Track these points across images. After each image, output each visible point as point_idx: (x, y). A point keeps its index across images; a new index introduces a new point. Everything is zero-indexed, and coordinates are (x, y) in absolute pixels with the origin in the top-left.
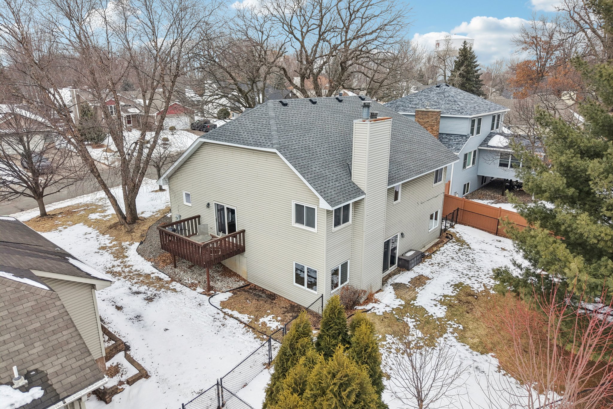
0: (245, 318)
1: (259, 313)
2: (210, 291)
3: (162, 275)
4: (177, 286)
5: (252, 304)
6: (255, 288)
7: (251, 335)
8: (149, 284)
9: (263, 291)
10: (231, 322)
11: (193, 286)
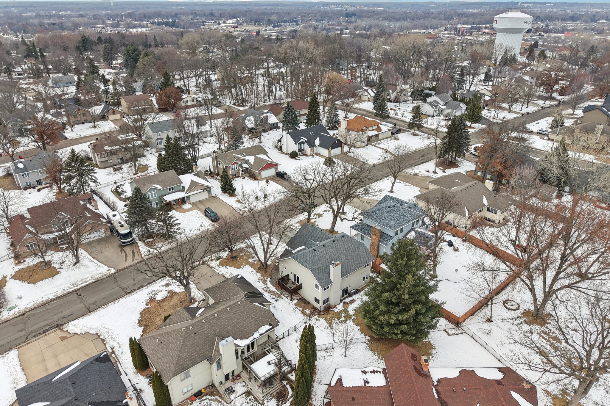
0: (301, 309)
1: (304, 308)
2: (292, 299)
3: (278, 292)
4: (282, 296)
5: (303, 305)
6: (304, 299)
7: (302, 314)
8: (275, 295)
9: (306, 300)
10: (297, 310)
11: (287, 297)
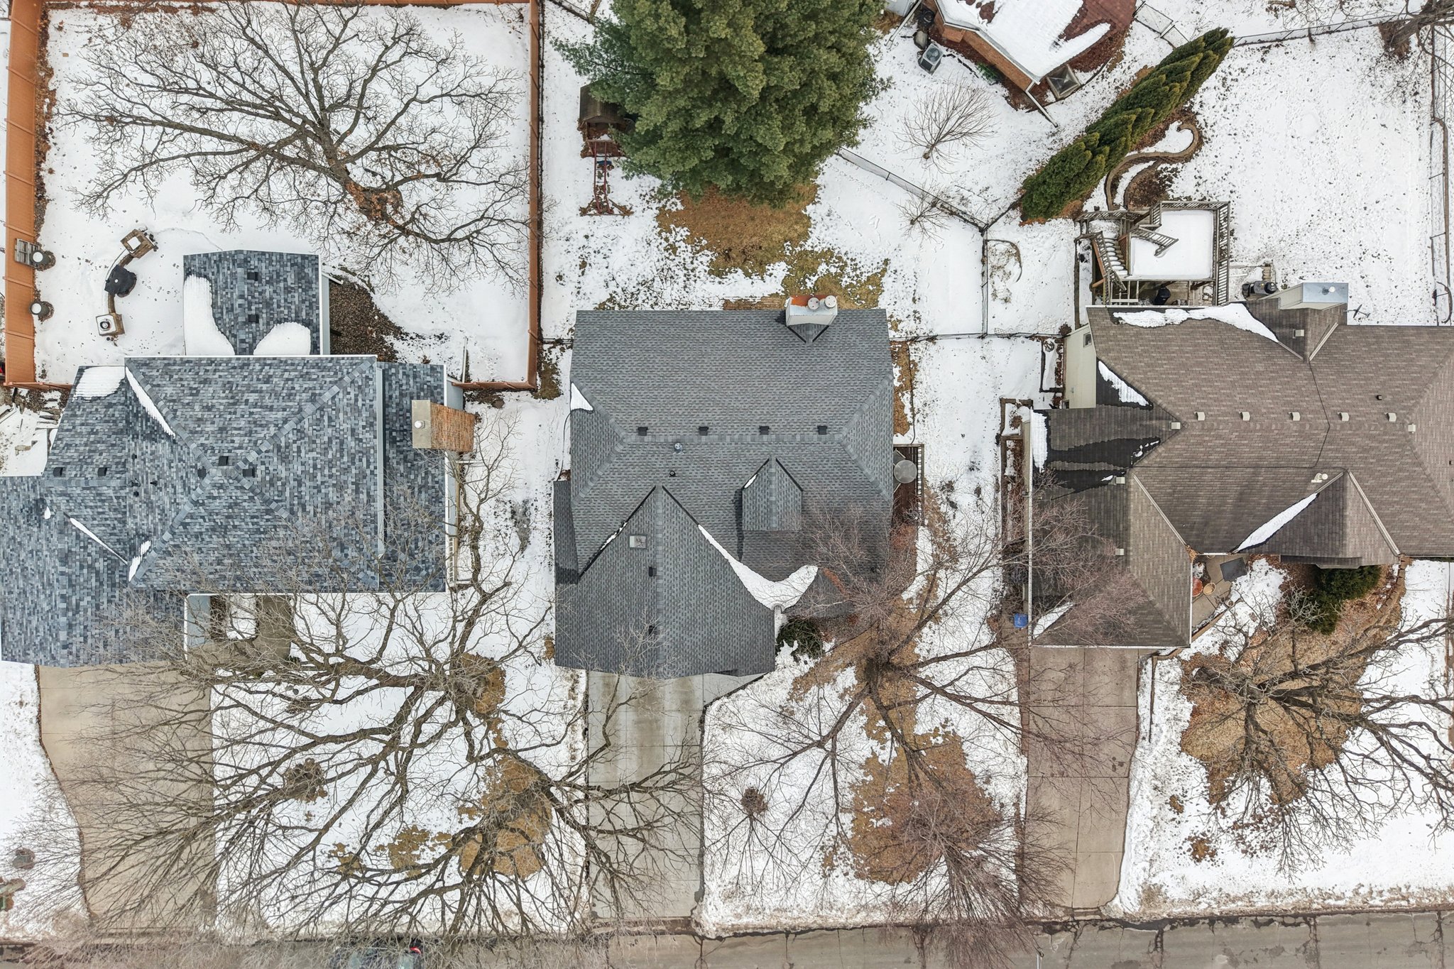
0: (906, 397)
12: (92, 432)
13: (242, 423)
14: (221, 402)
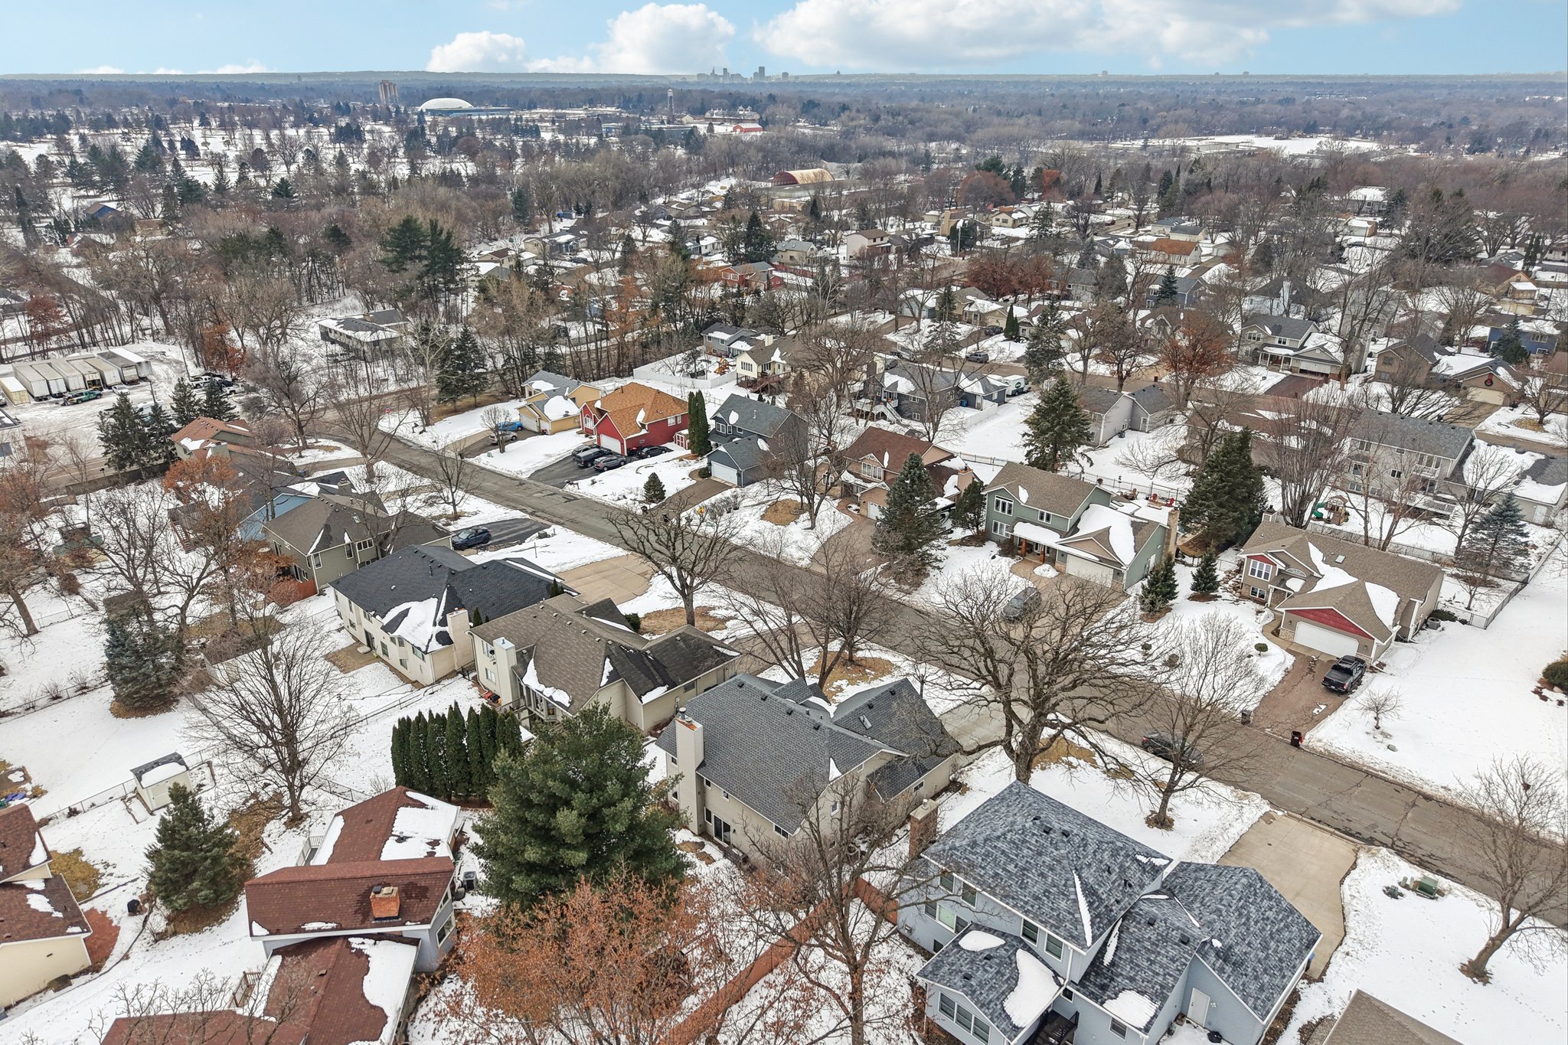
12: (1152, 962)
13: (1025, 851)
14: (1033, 875)
